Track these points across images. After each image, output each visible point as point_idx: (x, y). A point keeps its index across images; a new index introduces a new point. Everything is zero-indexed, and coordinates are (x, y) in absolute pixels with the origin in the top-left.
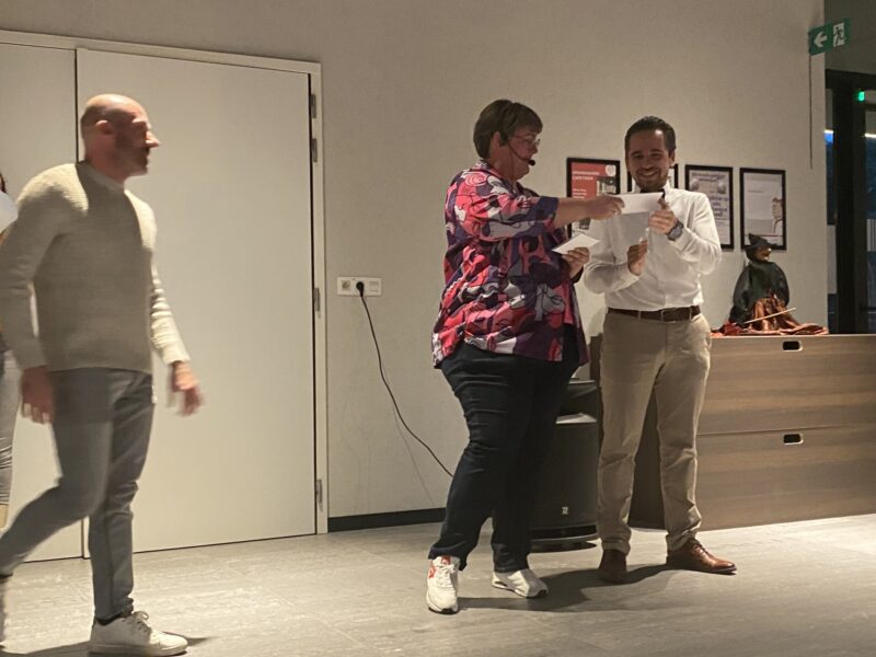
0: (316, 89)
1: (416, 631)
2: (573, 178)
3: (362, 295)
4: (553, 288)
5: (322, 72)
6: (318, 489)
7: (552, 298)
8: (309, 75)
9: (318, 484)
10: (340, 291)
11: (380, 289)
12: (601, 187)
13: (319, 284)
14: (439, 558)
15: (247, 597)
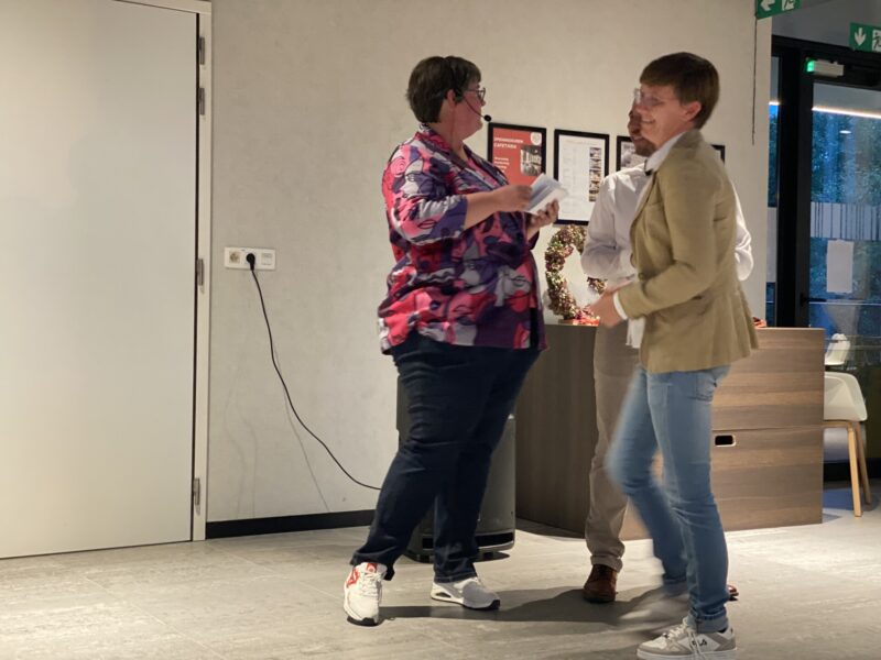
0: (206, 32)
1: (305, 653)
2: (495, 145)
3: (252, 268)
4: (515, 269)
5: (213, 12)
6: (196, 490)
7: (514, 279)
8: (198, 15)
9: (196, 483)
10: (227, 263)
11: (274, 263)
12: (525, 156)
13: (204, 253)
14: (364, 564)
15: (108, 613)
